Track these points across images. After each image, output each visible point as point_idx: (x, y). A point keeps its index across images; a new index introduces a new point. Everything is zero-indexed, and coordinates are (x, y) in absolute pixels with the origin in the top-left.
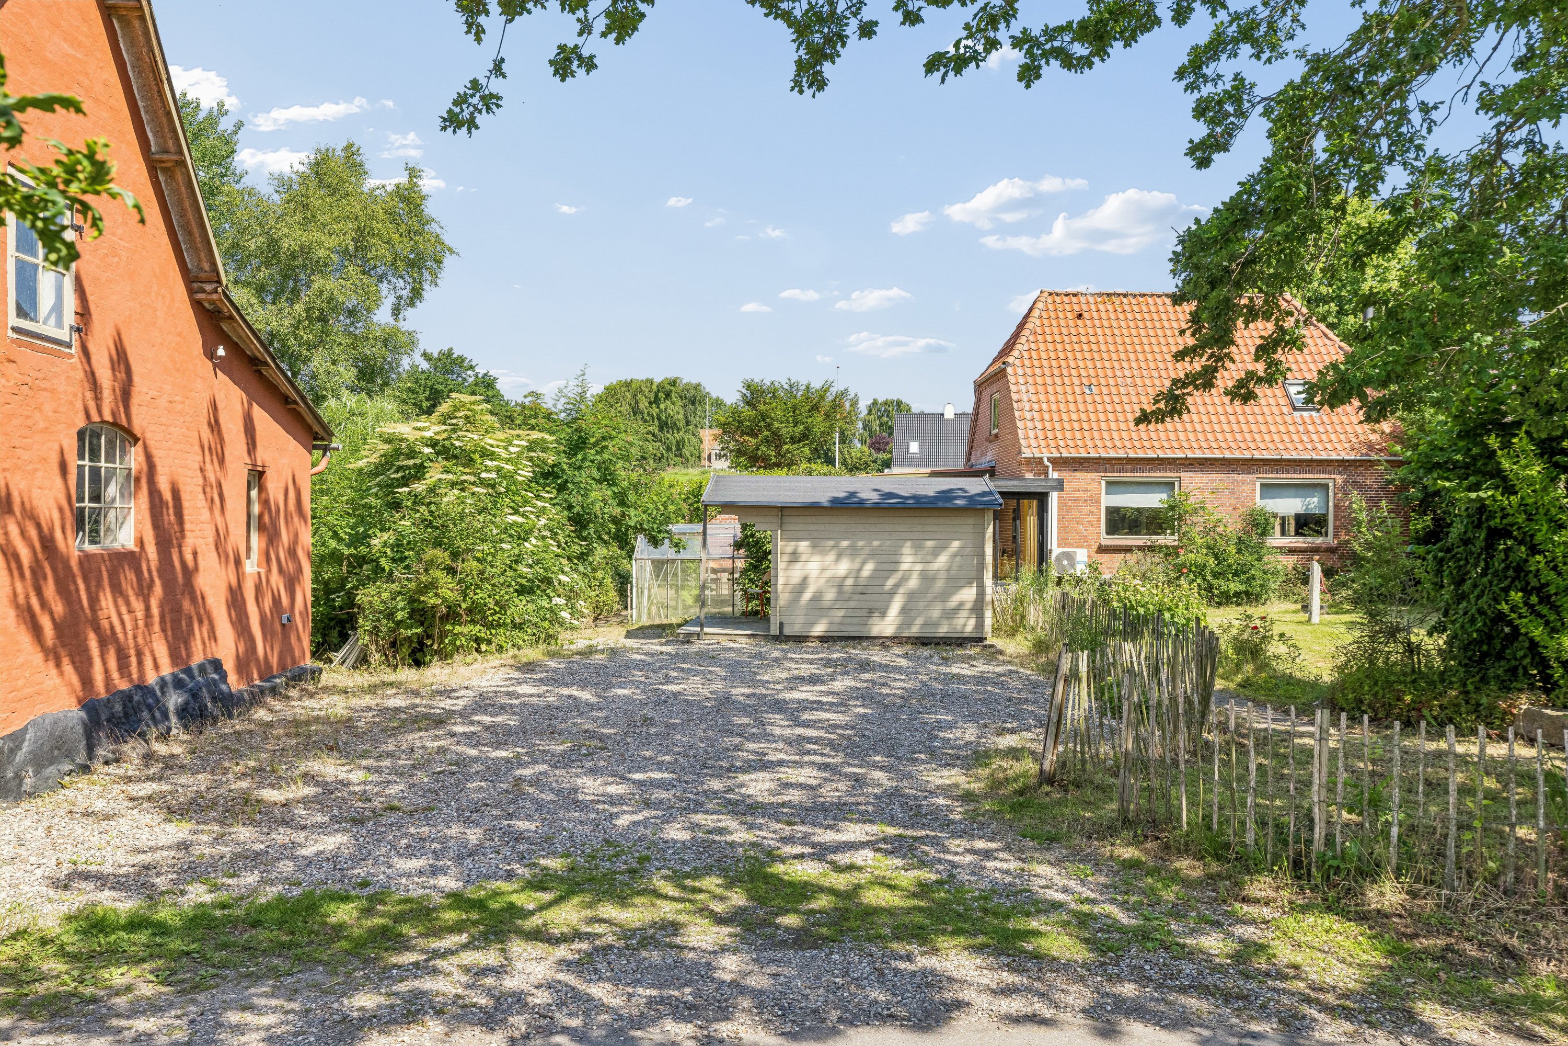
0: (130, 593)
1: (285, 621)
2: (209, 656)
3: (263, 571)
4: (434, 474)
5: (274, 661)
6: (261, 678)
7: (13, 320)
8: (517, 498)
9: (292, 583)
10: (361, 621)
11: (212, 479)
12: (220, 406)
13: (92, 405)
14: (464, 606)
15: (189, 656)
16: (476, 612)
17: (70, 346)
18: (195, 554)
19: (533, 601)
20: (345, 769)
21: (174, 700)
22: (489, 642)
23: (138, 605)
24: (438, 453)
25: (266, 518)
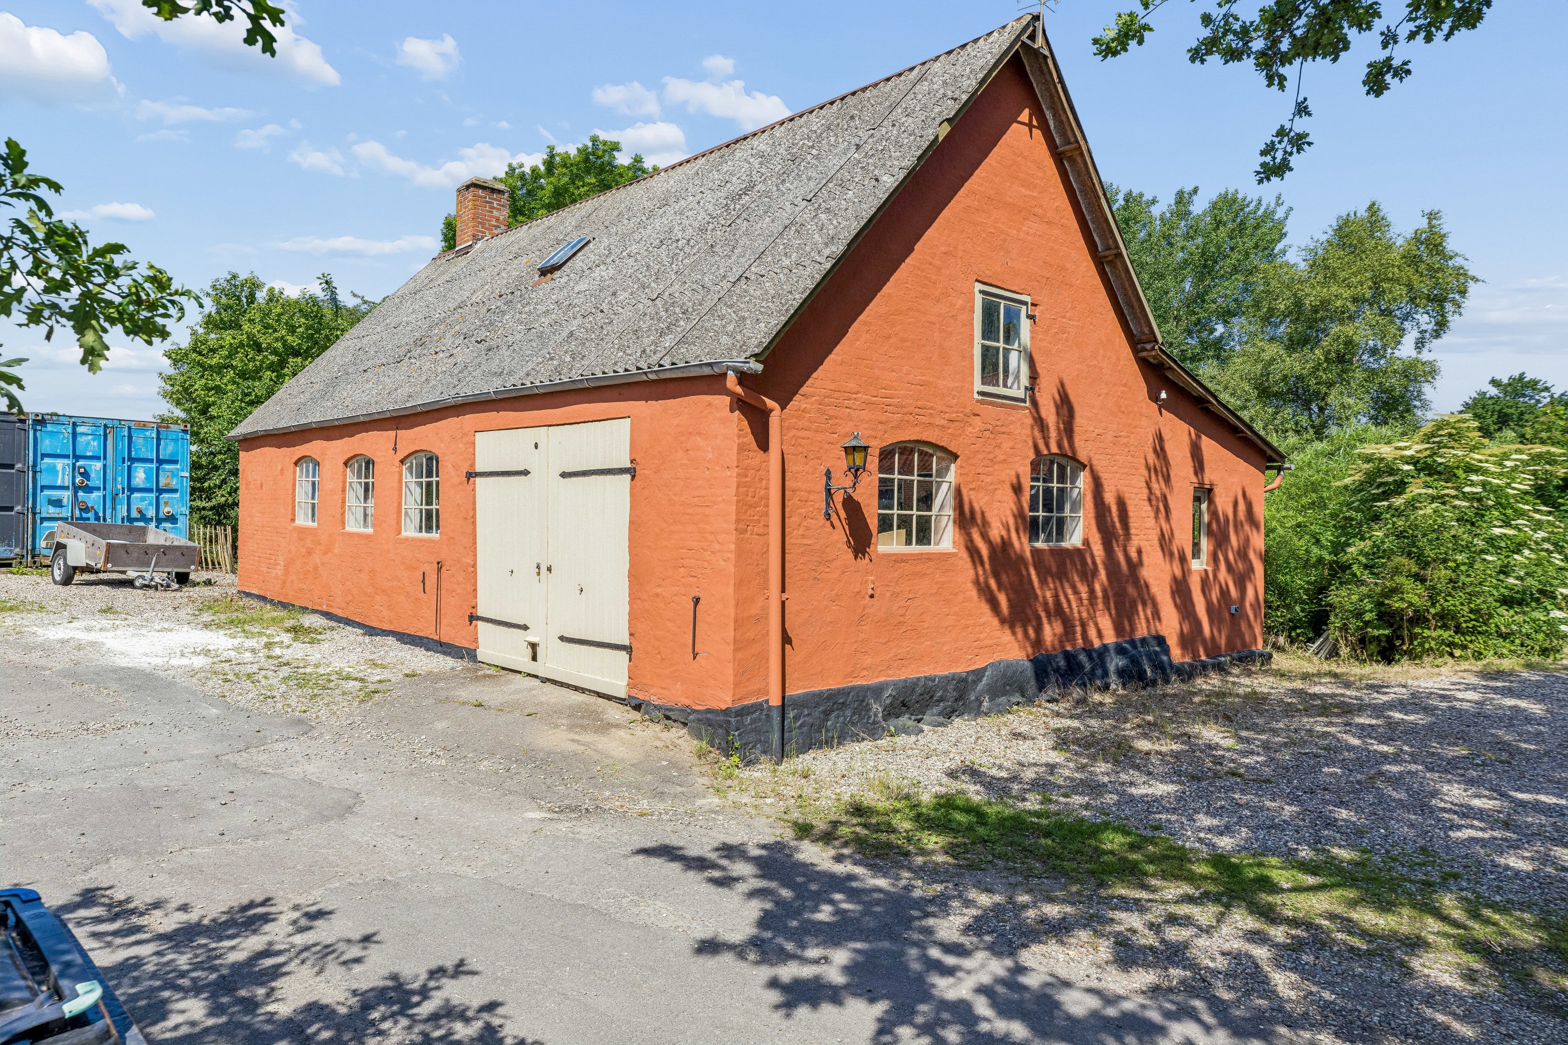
0: (1076, 578)
1: (1233, 611)
2: (1154, 632)
3: (1210, 569)
4: (1415, 489)
5: (1223, 642)
6: (1208, 655)
7: (978, 386)
8: (1509, 511)
9: (1242, 580)
10: (1332, 618)
11: (1158, 493)
12: (1166, 437)
13: (1041, 443)
14: (1432, 611)
15: (1133, 630)
16: (1445, 618)
17: (1024, 401)
18: (1139, 552)
19: (1524, 613)
20: (1221, 735)
21: (1115, 663)
22: (1464, 647)
23: (1083, 589)
24: (1419, 471)
25: (1214, 526)
